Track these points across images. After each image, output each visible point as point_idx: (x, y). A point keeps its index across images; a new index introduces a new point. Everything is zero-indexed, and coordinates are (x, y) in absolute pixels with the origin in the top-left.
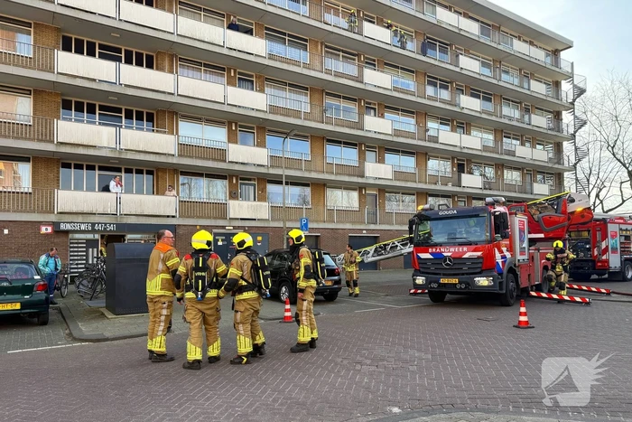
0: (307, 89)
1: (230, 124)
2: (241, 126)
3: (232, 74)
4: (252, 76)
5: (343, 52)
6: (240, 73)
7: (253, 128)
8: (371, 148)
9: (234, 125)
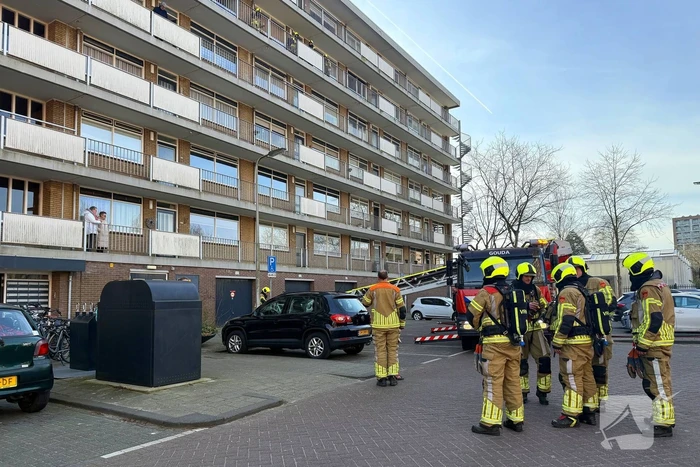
0: (235, 104)
1: (147, 133)
2: (160, 137)
3: (152, 71)
4: (174, 78)
5: (273, 70)
6: (161, 72)
7: (174, 141)
8: (299, 182)
9: (152, 134)
